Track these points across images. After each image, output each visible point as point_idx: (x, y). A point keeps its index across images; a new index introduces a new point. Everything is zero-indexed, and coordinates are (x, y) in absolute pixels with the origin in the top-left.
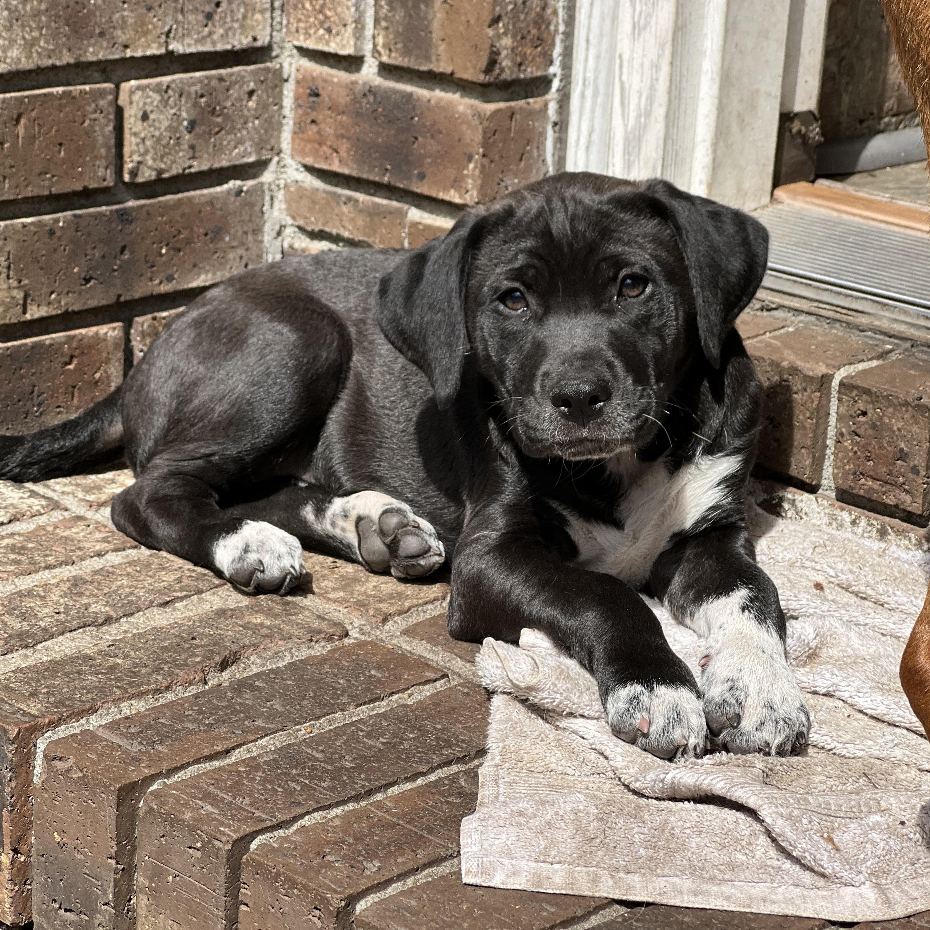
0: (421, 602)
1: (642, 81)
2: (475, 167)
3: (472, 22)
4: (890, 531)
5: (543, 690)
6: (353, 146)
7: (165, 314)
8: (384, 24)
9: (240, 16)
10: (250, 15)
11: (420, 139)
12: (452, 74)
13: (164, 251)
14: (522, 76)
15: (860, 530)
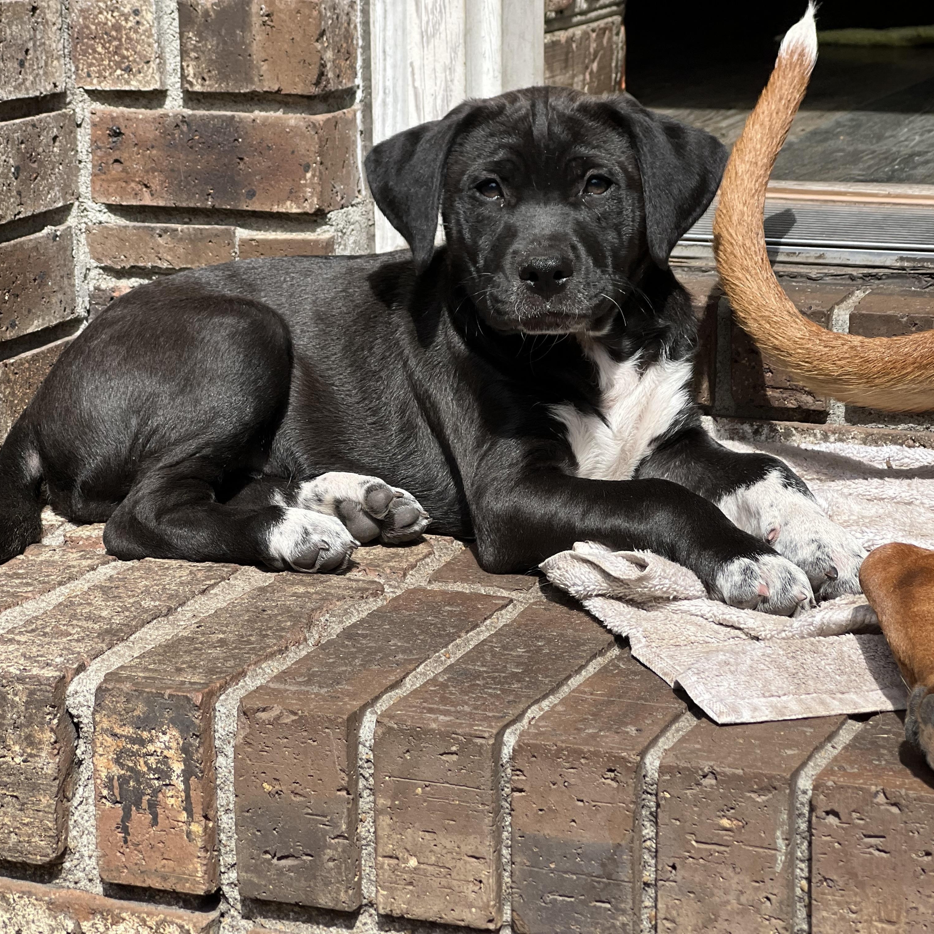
0: (421, 556)
1: (436, 84)
2: (313, 176)
3: (298, 39)
4: (794, 432)
5: (654, 578)
6: (167, 178)
7: (12, 361)
8: (193, 55)
9: (43, 63)
10: (50, 62)
11: (246, 159)
12: (279, 90)
13: (7, 298)
14: (340, 88)
15: (763, 438)
